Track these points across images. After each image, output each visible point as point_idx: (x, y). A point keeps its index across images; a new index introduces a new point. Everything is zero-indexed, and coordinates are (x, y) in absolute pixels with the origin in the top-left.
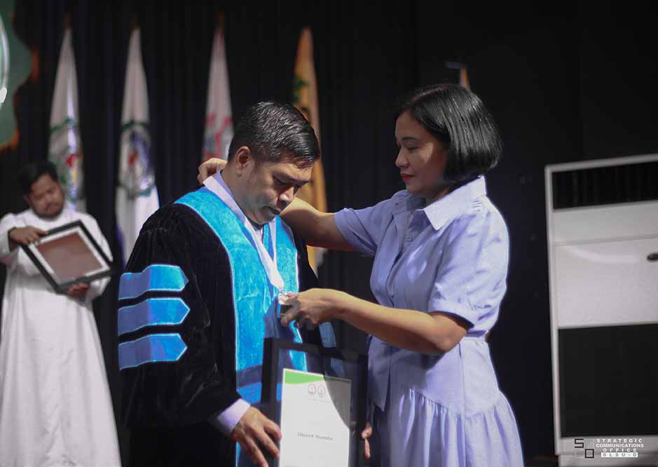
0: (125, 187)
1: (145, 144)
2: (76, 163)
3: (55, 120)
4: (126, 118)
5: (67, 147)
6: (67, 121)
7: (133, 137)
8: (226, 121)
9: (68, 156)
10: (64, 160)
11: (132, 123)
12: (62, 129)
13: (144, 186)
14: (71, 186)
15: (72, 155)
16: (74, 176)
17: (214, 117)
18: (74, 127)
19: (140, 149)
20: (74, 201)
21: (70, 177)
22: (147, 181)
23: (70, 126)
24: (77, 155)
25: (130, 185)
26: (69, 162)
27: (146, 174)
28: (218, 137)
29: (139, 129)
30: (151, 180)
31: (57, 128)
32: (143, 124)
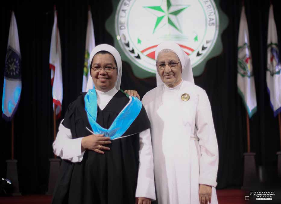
1: (277, 52)
2: (250, 61)
3: (240, 44)
4: (269, 42)
5: (246, 55)
6: (245, 44)
7: (272, 50)
9: (246, 58)
10: (244, 60)
11: (272, 43)
12: (243, 48)
13: (277, 70)
14: (248, 71)
15: (248, 58)
16: (249, 67)
18: (248, 47)
19: (275, 54)
20: (249, 77)
21: (247, 68)
22: (278, 68)
23: (246, 46)
24: (249, 58)
25: (271, 70)
26: (247, 61)
27: (278, 65)
29: (274, 46)
30: (280, 67)
31: (241, 47)
32: (276, 44)
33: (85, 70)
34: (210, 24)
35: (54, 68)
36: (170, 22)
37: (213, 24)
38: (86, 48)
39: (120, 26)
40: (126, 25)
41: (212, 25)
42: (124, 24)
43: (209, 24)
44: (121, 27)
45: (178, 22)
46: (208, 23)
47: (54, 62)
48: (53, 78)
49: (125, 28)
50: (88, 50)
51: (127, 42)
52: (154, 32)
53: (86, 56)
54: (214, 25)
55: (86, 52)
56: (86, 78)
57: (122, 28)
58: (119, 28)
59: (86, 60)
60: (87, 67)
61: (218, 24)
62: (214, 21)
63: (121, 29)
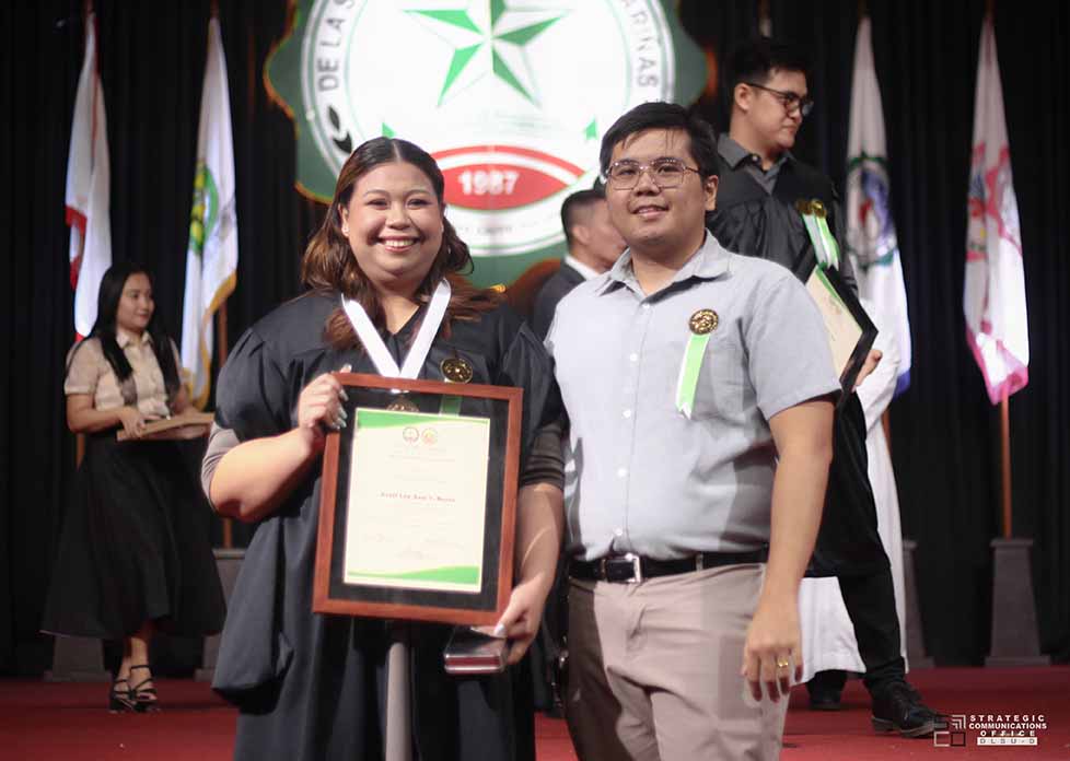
0: (855, 252)
1: (881, 189)
4: (854, 151)
7: (864, 178)
8: (1002, 154)
11: (864, 156)
13: (882, 251)
17: (983, 148)
19: (875, 195)
22: (886, 243)
25: (861, 249)
27: (885, 232)
28: (992, 176)
29: (873, 166)
30: (892, 241)
32: (879, 159)
33: (195, 230)
34: (643, 81)
35: (82, 222)
36: (500, 67)
37: (652, 78)
38: (201, 154)
39: (318, 75)
40: (339, 74)
41: (648, 83)
42: (335, 69)
43: (640, 78)
44: (322, 79)
45: (529, 69)
46: (636, 74)
47: (82, 200)
48: (80, 258)
49: (336, 86)
50: (204, 160)
51: (342, 136)
52: (439, 105)
53: (199, 182)
54: (655, 85)
55: (200, 166)
56: (198, 261)
57: (328, 83)
58: (316, 86)
59: (197, 195)
60: (201, 222)
61: (671, 78)
62: (656, 71)
63: (322, 88)
